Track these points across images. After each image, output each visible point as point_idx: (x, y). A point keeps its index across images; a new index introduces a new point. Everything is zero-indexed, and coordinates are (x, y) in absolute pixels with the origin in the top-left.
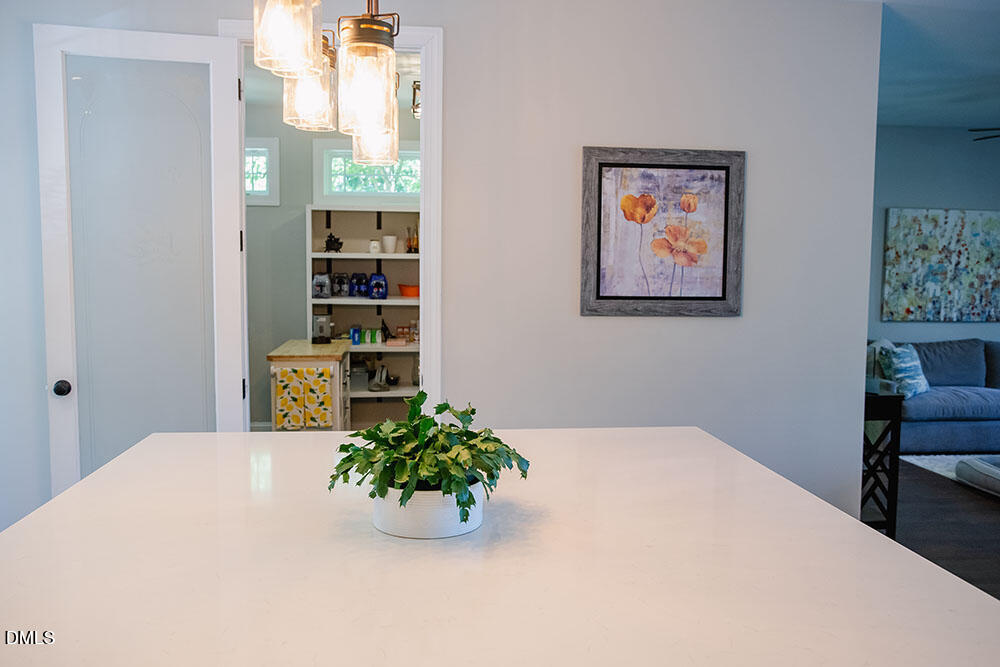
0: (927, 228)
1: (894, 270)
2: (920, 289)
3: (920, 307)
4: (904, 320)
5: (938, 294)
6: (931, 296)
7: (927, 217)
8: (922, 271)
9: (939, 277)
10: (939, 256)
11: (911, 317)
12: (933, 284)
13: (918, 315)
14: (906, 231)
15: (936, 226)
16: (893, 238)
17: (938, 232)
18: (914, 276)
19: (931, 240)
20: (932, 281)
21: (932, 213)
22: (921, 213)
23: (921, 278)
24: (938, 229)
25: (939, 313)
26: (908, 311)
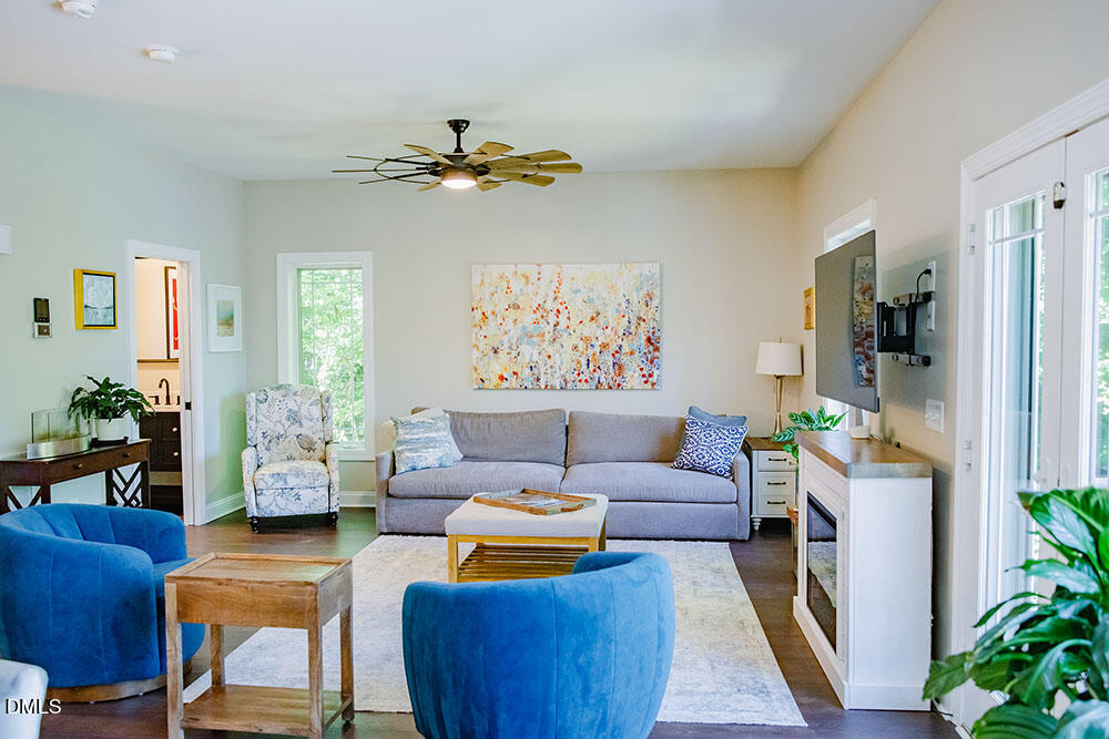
0: (516, 285)
1: (483, 333)
2: (514, 353)
3: (515, 373)
4: (496, 388)
5: (535, 358)
6: (528, 361)
7: (516, 273)
8: (515, 333)
9: (535, 339)
10: (535, 316)
11: (505, 384)
12: (529, 347)
13: (513, 381)
14: (493, 289)
15: (527, 282)
16: (478, 297)
17: (530, 289)
18: (506, 338)
19: (521, 298)
20: (527, 344)
21: (521, 269)
22: (509, 270)
23: (514, 342)
24: (530, 285)
25: (538, 380)
26: (502, 378)
